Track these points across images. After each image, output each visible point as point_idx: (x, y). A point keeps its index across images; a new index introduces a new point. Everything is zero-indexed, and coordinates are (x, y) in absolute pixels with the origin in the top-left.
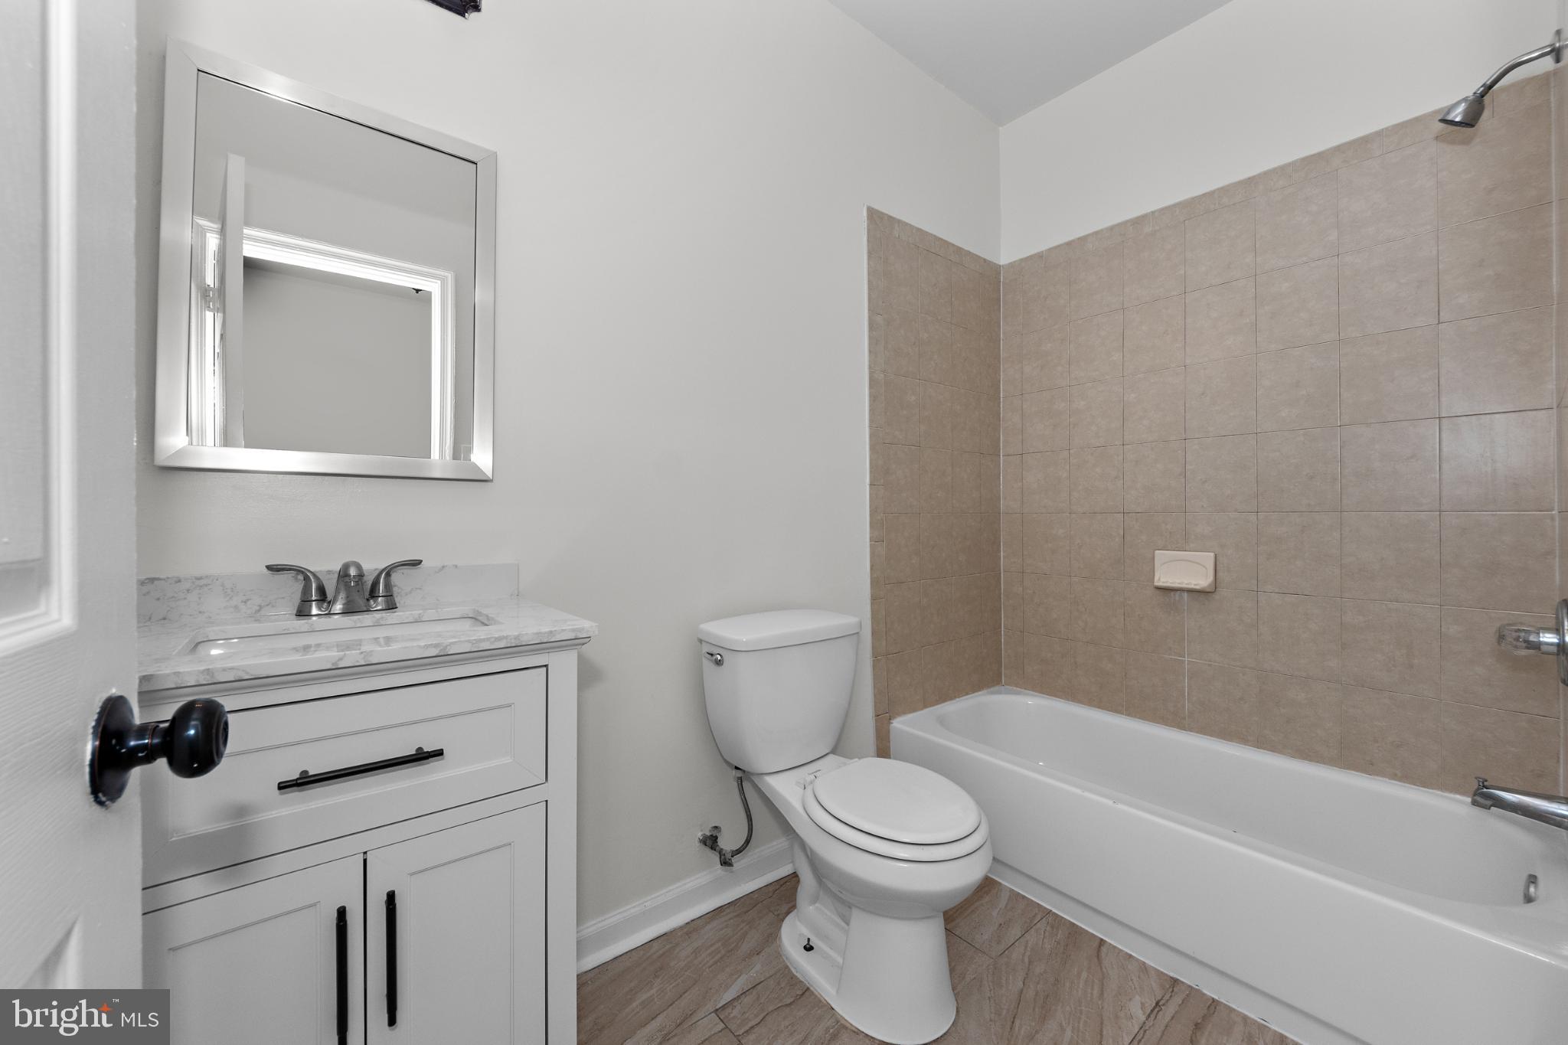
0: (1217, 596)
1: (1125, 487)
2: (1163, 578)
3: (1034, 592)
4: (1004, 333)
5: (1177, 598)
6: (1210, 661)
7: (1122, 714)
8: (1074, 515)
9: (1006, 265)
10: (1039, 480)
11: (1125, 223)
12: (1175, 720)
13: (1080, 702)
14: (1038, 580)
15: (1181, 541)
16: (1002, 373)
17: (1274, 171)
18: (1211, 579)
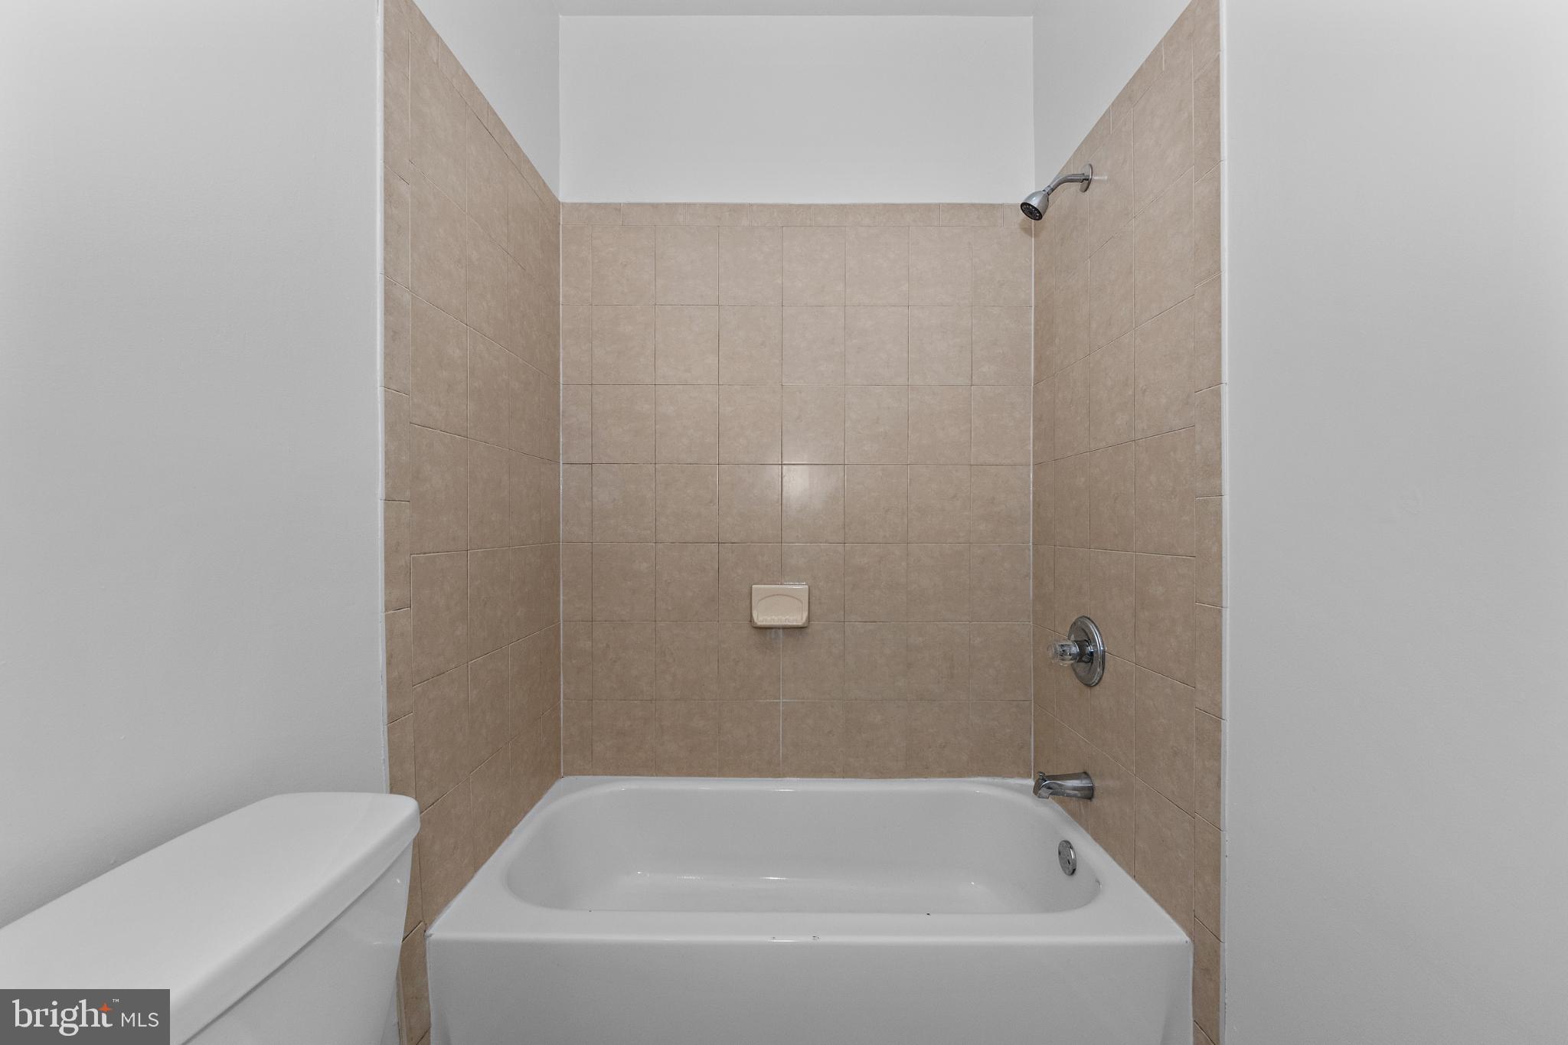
0: (809, 630)
1: (721, 513)
2: (762, 618)
3: (608, 646)
4: (564, 296)
5: (773, 636)
6: (803, 699)
7: (715, 776)
8: (660, 546)
9: (567, 204)
10: (615, 499)
11: (724, 205)
12: (772, 769)
13: (667, 774)
14: (614, 629)
15: (779, 572)
16: (561, 350)
17: (862, 206)
18: (805, 615)
